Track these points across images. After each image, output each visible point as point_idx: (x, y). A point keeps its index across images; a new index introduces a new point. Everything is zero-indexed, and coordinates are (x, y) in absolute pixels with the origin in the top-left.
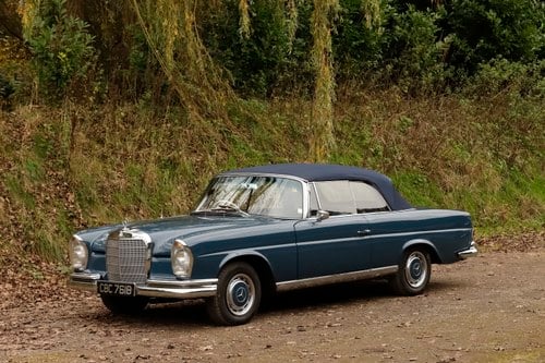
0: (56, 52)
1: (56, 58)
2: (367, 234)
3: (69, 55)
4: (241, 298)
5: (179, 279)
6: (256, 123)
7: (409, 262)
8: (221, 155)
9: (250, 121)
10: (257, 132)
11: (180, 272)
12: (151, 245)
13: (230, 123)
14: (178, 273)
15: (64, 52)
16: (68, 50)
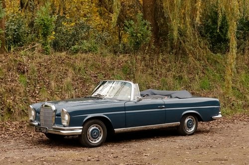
0: (137, 33)
1: (136, 36)
2: (163, 108)
3: (142, 35)
4: (95, 135)
5: (64, 126)
6: (218, 62)
7: (186, 121)
8: (202, 75)
9: (216, 62)
10: (218, 66)
11: (65, 123)
12: (55, 111)
13: (207, 62)
14: (64, 124)
15: (140, 33)
16: (142, 33)
